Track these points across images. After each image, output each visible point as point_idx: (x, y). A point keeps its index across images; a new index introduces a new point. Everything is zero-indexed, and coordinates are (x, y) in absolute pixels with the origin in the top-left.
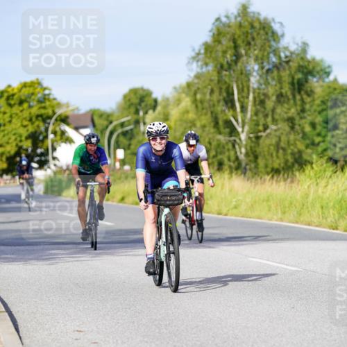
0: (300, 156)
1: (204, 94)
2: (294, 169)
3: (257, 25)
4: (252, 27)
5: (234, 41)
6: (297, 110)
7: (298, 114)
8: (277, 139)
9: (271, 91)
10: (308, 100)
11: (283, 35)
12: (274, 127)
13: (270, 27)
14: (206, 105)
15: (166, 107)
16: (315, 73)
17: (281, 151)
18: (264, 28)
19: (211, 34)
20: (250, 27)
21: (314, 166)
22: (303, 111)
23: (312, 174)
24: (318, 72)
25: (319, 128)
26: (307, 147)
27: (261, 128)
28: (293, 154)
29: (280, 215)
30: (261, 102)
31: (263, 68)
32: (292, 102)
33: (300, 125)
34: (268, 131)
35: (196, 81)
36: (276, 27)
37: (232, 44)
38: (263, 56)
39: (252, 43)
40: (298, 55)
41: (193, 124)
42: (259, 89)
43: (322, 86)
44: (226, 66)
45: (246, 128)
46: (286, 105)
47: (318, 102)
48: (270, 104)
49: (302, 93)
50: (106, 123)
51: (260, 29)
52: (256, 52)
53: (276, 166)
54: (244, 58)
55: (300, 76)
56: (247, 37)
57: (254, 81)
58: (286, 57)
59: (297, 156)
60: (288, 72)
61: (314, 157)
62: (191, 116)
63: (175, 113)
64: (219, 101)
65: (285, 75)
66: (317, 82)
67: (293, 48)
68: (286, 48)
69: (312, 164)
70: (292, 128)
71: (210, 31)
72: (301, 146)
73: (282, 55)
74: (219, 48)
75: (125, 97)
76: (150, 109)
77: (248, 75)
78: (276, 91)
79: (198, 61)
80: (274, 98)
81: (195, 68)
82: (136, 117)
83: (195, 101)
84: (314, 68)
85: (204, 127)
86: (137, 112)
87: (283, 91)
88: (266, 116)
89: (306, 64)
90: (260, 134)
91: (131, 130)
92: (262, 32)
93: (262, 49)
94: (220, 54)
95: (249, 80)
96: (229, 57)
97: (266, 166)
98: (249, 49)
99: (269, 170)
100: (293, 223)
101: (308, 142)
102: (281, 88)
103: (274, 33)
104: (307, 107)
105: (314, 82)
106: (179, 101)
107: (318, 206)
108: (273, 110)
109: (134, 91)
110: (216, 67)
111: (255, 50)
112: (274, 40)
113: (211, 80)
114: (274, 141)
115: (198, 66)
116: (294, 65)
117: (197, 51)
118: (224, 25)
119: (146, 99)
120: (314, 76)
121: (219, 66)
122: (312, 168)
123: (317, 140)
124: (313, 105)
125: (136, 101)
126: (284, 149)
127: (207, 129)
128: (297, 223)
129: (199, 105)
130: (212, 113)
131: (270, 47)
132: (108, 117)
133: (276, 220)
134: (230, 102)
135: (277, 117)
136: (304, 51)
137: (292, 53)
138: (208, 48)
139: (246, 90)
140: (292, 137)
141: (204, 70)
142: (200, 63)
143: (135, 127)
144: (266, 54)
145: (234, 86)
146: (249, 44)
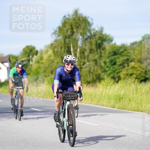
0: (99, 76)
1: (58, 49)
2: (97, 81)
3: (81, 19)
4: (79, 20)
5: (71, 26)
6: (98, 56)
7: (99, 58)
8: (90, 69)
9: (87, 48)
10: (103, 52)
11: (93, 24)
12: (88, 63)
13: (87, 20)
14: (59, 53)
15: (41, 54)
16: (106, 40)
17: (91, 74)
18: (84, 20)
19: (61, 23)
20: (78, 20)
21: (105, 80)
22: (101, 56)
23: (104, 84)
24: (107, 40)
25: (108, 64)
26: (102, 72)
27: (82, 64)
28: (96, 75)
29: (90, 101)
30: (82, 52)
31: (84, 38)
32: (96, 53)
33: (99, 63)
34: (85, 65)
35: (55, 43)
36: (90, 20)
37: (70, 27)
38: (84, 32)
39: (79, 27)
40: (99, 32)
41: (53, 61)
42: (82, 47)
43: (109, 46)
44: (67, 37)
46: (93, 54)
47: (107, 53)
48: (86, 53)
49: (101, 49)
50: (15, 60)
51: (82, 21)
52: (81, 31)
53: (89, 80)
54: (76, 34)
55: (99, 41)
56: (77, 24)
57: (80, 43)
58: (94, 33)
59: (98, 76)
60: (94, 40)
61: (105, 77)
62: (52, 58)
63: (45, 57)
64: (64, 52)
65: (93, 41)
66: (108, 44)
67: (97, 29)
68: (94, 30)
69: (104, 79)
70: (96, 64)
71: (61, 21)
72: (100, 72)
73: (92, 32)
74: (65, 29)
75: (24, 49)
76: (34, 55)
77: (77, 41)
78: (89, 48)
79: (55, 34)
80: (88, 51)
81: (54, 38)
82: (28, 58)
83: (54, 52)
84: (106, 38)
85: (58, 63)
86: (29, 56)
87: (93, 48)
88: (85, 58)
89: (102, 36)
90: (82, 66)
91: (26, 64)
92: (84, 22)
93: (84, 29)
94: (65, 31)
95: (77, 43)
96: (69, 33)
97: (85, 80)
98: (78, 29)
99: (86, 82)
100: (96, 105)
101: (103, 70)
102: (91, 47)
103: (89, 23)
104: (103, 55)
105: (106, 44)
106: (47, 51)
107: (107, 97)
108: (88, 56)
109: (28, 47)
110: (63, 37)
111: (80, 30)
112: (89, 26)
113: (61, 43)
114: (88, 69)
115: (55, 36)
116: (97, 36)
117: (55, 30)
118: (67, 19)
119: (33, 50)
120: (106, 42)
121: (65, 37)
122: (104, 81)
123: (107, 69)
124: (105, 54)
125: (28, 51)
126: (92, 73)
127: (59, 64)
128: (97, 105)
129: (56, 53)
131: (87, 28)
132: (16, 58)
133: (89, 104)
134: (69, 52)
135: (89, 59)
136: (102, 31)
137: (96, 32)
138: (60, 29)
139: (76, 47)
140: (96, 68)
141: (59, 38)
142: (56, 35)
143: (28, 62)
144: (85, 31)
145: (71, 45)
146: (78, 27)
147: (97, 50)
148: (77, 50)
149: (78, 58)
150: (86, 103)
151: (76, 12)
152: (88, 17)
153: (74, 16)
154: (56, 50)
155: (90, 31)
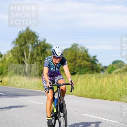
1: (16, 53)
3: (31, 33)
4: (30, 34)
5: (25, 38)
6: (42, 58)
10: (46, 55)
11: (39, 37)
12: (36, 63)
13: (35, 34)
15: (5, 56)
18: (33, 34)
19: (18, 36)
22: (44, 58)
27: (32, 63)
29: (37, 88)
30: (32, 55)
31: (33, 46)
32: (41, 56)
33: (43, 62)
34: (34, 64)
35: (14, 49)
36: (37, 34)
37: (24, 39)
40: (43, 42)
41: (13, 62)
42: (32, 52)
44: (22, 45)
45: (28, 63)
46: (39, 57)
48: (35, 56)
49: (44, 53)
54: (27, 43)
55: (43, 48)
56: (28, 37)
57: (30, 50)
58: (39, 43)
62: (12, 59)
63: (7, 59)
64: (20, 55)
65: (39, 48)
66: (49, 50)
67: (41, 40)
68: (40, 40)
70: (41, 63)
73: (38, 42)
74: (21, 40)
77: (28, 48)
78: (36, 52)
80: (36, 54)
81: (13, 46)
83: (13, 55)
84: (47, 46)
85: (16, 62)
87: (39, 53)
88: (33, 60)
89: (45, 45)
92: (33, 36)
93: (33, 40)
94: (21, 42)
95: (28, 50)
96: (23, 43)
100: (40, 90)
103: (36, 36)
105: (47, 50)
106: (9, 55)
108: (36, 58)
110: (19, 45)
111: (31, 40)
112: (36, 38)
113: (18, 49)
116: (42, 45)
117: (14, 40)
118: (22, 33)
120: (48, 48)
129: (15, 56)
130: (18, 58)
131: (35, 40)
134: (23, 55)
135: (37, 60)
136: (45, 41)
137: (41, 42)
138: (17, 40)
139: (28, 52)
140: (41, 66)
141: (16, 46)
142: (15, 44)
144: (34, 42)
145: (25, 51)
146: (29, 39)
147: (42, 54)
148: (28, 54)
149: (29, 60)
150: (35, 89)
151: (28, 29)
152: (36, 32)
153: (26, 32)
154: (14, 54)
155: (37, 41)
